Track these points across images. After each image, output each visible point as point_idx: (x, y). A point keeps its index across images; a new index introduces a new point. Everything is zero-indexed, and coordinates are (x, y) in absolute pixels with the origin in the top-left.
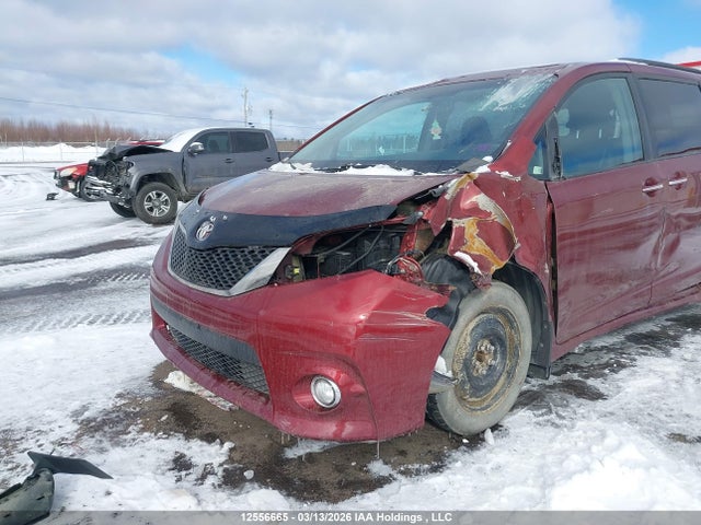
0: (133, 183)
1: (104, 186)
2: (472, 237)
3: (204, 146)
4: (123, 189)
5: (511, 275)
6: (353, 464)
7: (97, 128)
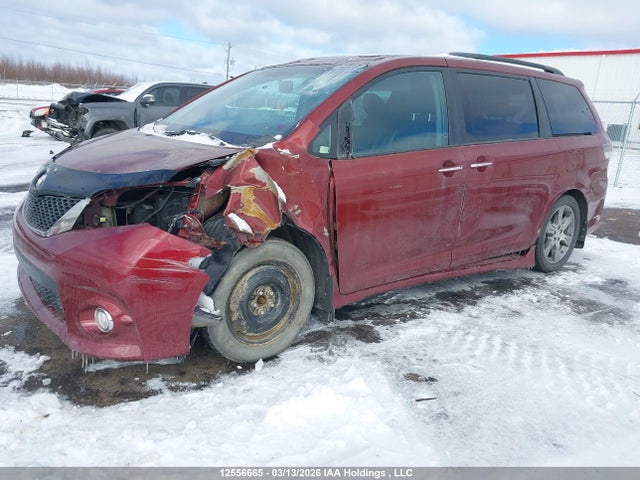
0: (88, 127)
1: (62, 128)
2: (249, 201)
3: (156, 98)
4: (79, 133)
5: (288, 232)
6: (136, 379)
7: (90, 72)
